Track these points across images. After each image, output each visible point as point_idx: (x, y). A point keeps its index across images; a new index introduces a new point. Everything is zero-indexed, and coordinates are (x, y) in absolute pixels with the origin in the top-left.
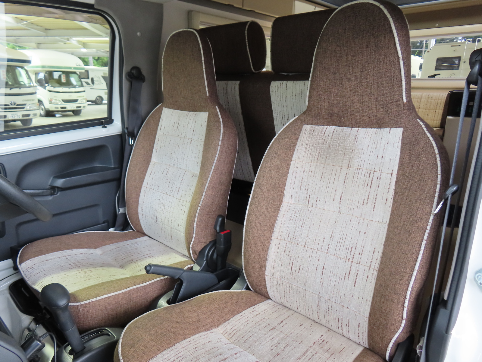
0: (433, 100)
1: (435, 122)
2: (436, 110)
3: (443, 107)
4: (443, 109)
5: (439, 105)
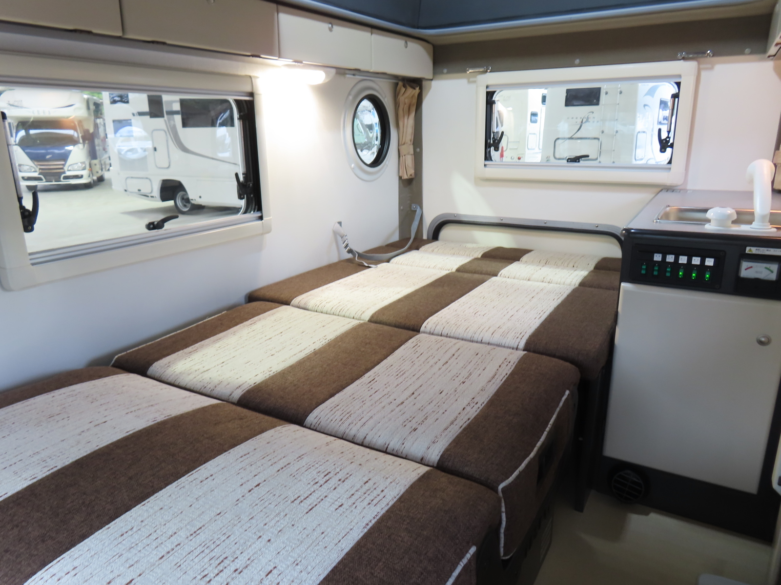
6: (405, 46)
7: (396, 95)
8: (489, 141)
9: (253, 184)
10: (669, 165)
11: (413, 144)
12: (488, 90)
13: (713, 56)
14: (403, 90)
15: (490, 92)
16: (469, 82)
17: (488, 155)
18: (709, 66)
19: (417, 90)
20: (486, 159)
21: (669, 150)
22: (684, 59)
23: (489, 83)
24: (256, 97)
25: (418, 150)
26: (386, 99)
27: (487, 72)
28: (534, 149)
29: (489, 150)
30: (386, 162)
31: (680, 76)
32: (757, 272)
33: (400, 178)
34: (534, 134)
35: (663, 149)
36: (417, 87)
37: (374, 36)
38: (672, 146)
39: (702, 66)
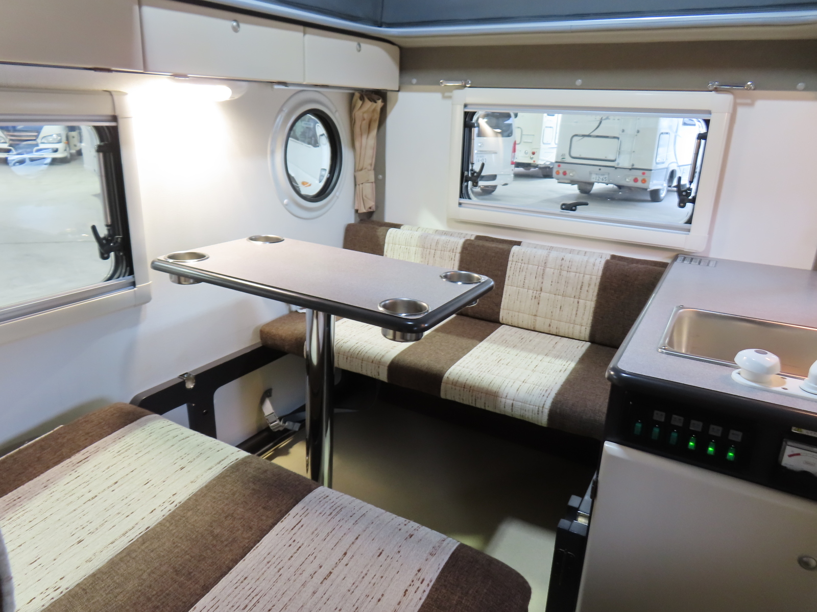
0: (572, 274)
1: (578, 327)
2: (579, 298)
3: (595, 294)
4: (595, 299)
5: (587, 288)
6: (357, 49)
7: (351, 108)
8: (466, 173)
9: (122, 239)
10: (688, 225)
11: (375, 169)
12: (467, 110)
13: (754, 89)
14: (360, 102)
15: (468, 112)
16: (444, 97)
17: (464, 191)
18: (749, 101)
19: (380, 103)
20: (461, 196)
21: (689, 205)
22: (716, 90)
23: (469, 100)
24: (120, 121)
25: (380, 177)
26: (337, 114)
27: (465, 87)
28: (549, 144)
29: (466, 184)
30: (335, 194)
31: (709, 112)
32: (807, 463)
33: (357, 211)
34: (551, 127)
35: (682, 204)
36: (379, 99)
37: (308, 37)
38: (693, 201)
39: (739, 101)
